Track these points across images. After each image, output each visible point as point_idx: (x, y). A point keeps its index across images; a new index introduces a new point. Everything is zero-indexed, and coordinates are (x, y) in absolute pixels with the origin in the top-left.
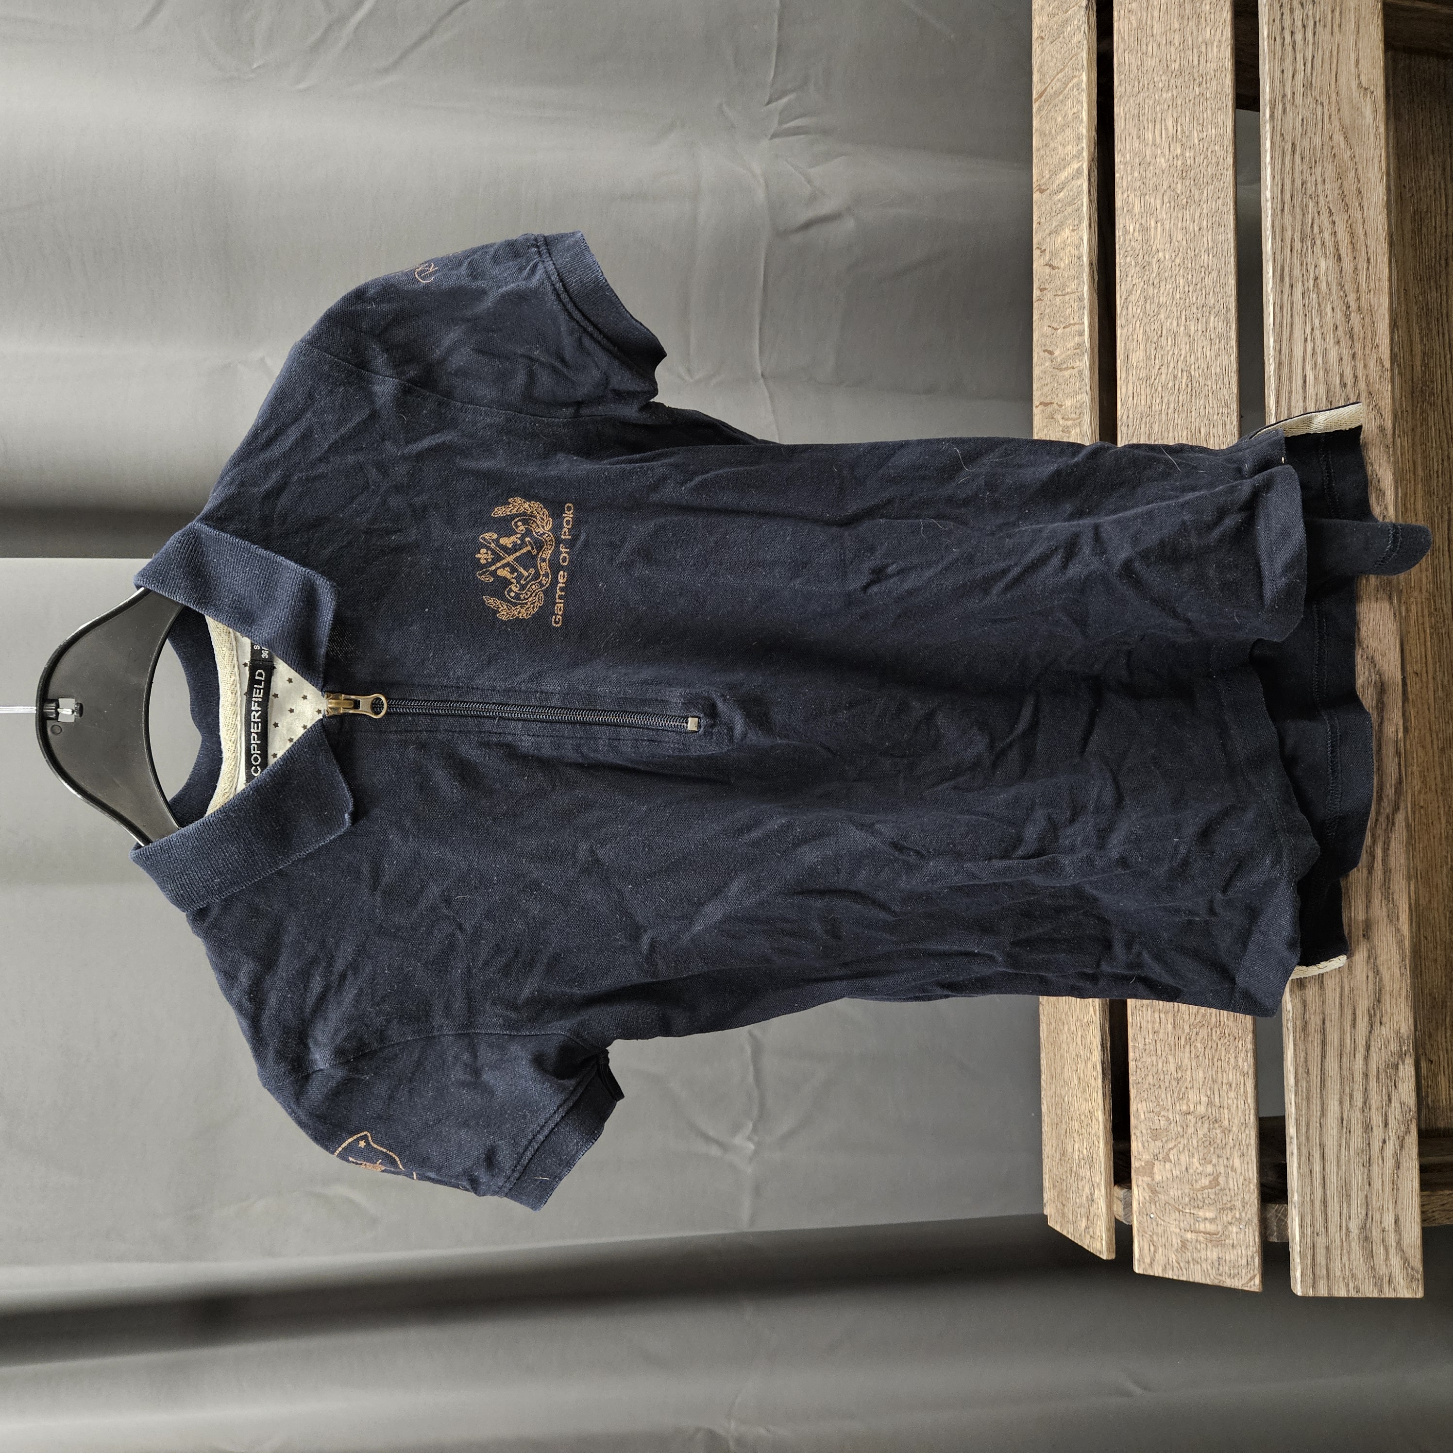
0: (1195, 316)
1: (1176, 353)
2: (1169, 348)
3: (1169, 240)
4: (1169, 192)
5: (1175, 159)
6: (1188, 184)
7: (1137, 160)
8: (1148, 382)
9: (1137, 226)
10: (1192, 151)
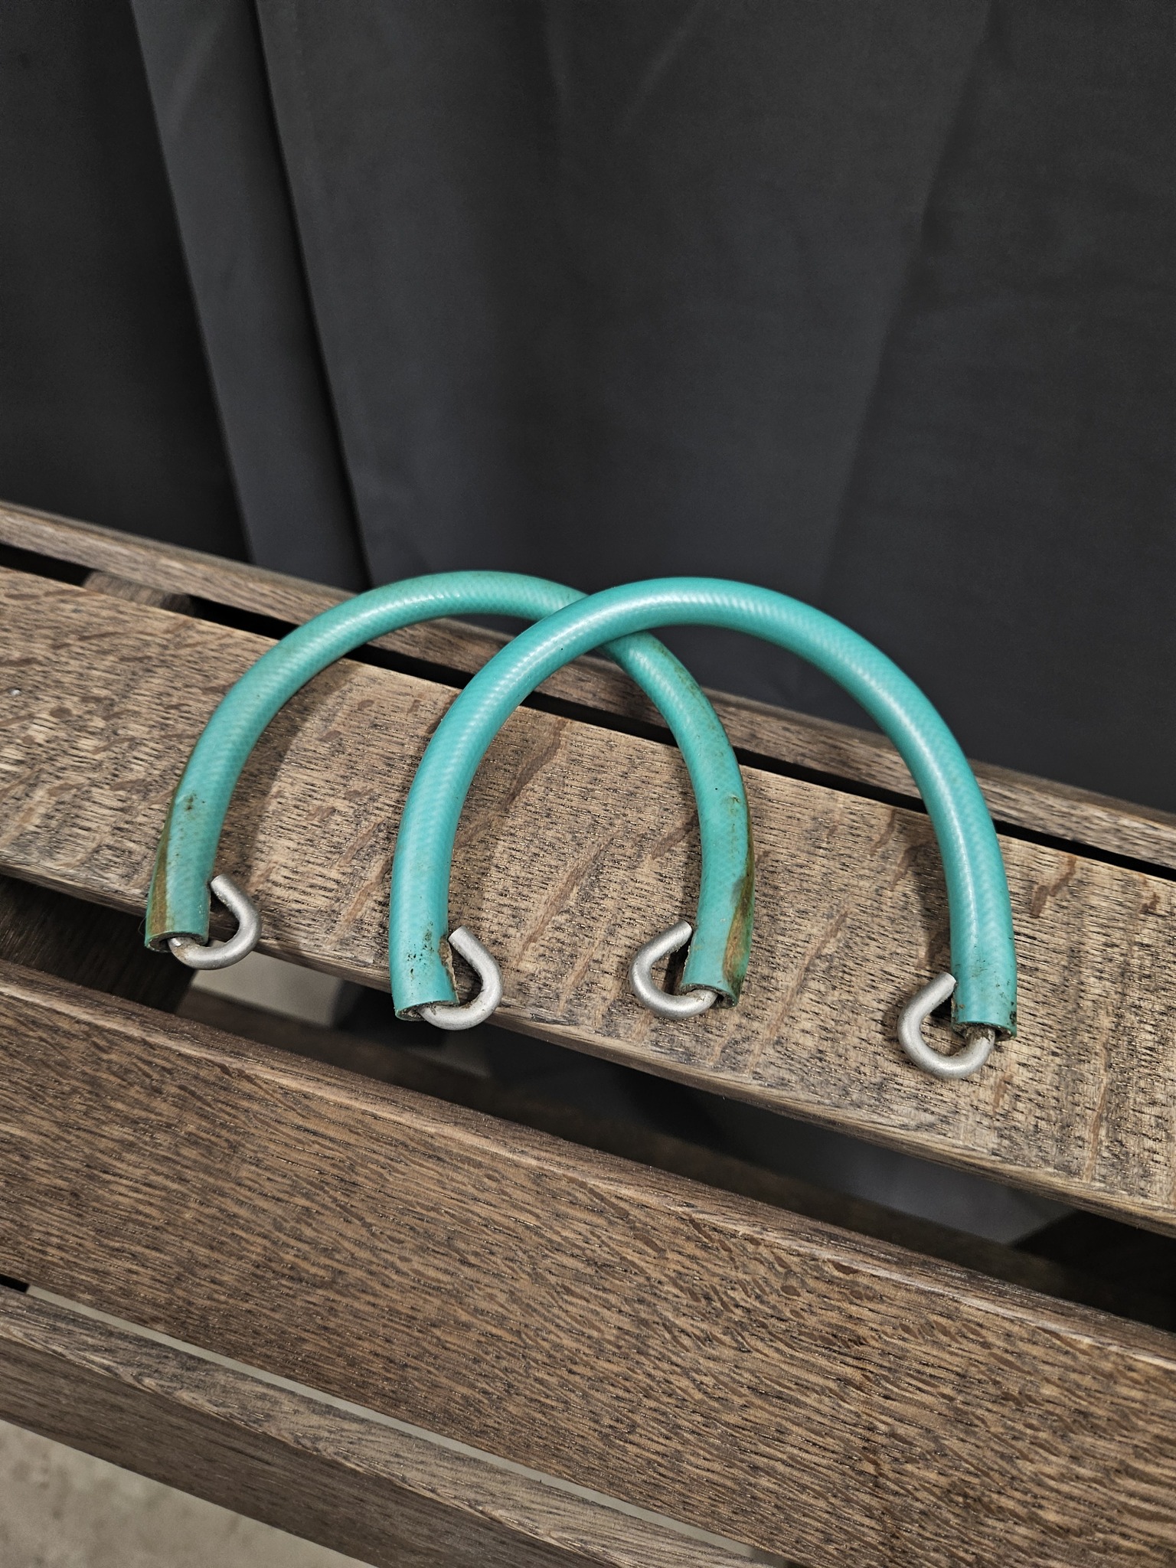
0: (488, 1358)
1: (395, 1277)
2: (416, 1266)
3: (763, 1388)
4: (924, 1444)
5: (1028, 1498)
6: (920, 1495)
7: (1100, 1412)
8: (335, 1182)
9: (862, 1331)
10: (1025, 1544)
